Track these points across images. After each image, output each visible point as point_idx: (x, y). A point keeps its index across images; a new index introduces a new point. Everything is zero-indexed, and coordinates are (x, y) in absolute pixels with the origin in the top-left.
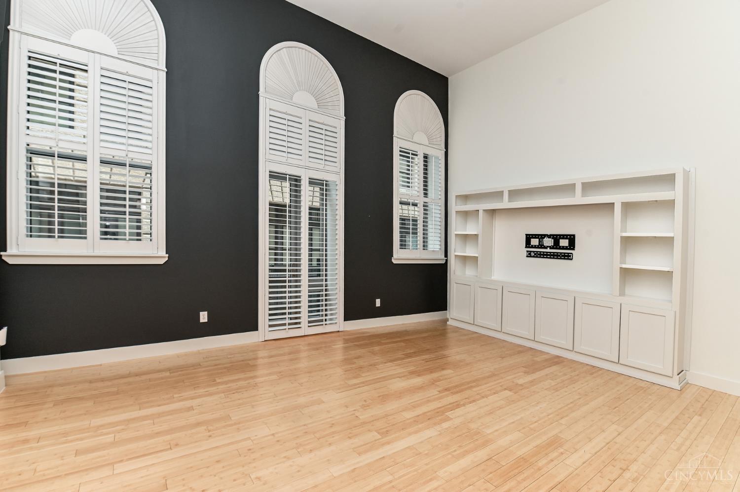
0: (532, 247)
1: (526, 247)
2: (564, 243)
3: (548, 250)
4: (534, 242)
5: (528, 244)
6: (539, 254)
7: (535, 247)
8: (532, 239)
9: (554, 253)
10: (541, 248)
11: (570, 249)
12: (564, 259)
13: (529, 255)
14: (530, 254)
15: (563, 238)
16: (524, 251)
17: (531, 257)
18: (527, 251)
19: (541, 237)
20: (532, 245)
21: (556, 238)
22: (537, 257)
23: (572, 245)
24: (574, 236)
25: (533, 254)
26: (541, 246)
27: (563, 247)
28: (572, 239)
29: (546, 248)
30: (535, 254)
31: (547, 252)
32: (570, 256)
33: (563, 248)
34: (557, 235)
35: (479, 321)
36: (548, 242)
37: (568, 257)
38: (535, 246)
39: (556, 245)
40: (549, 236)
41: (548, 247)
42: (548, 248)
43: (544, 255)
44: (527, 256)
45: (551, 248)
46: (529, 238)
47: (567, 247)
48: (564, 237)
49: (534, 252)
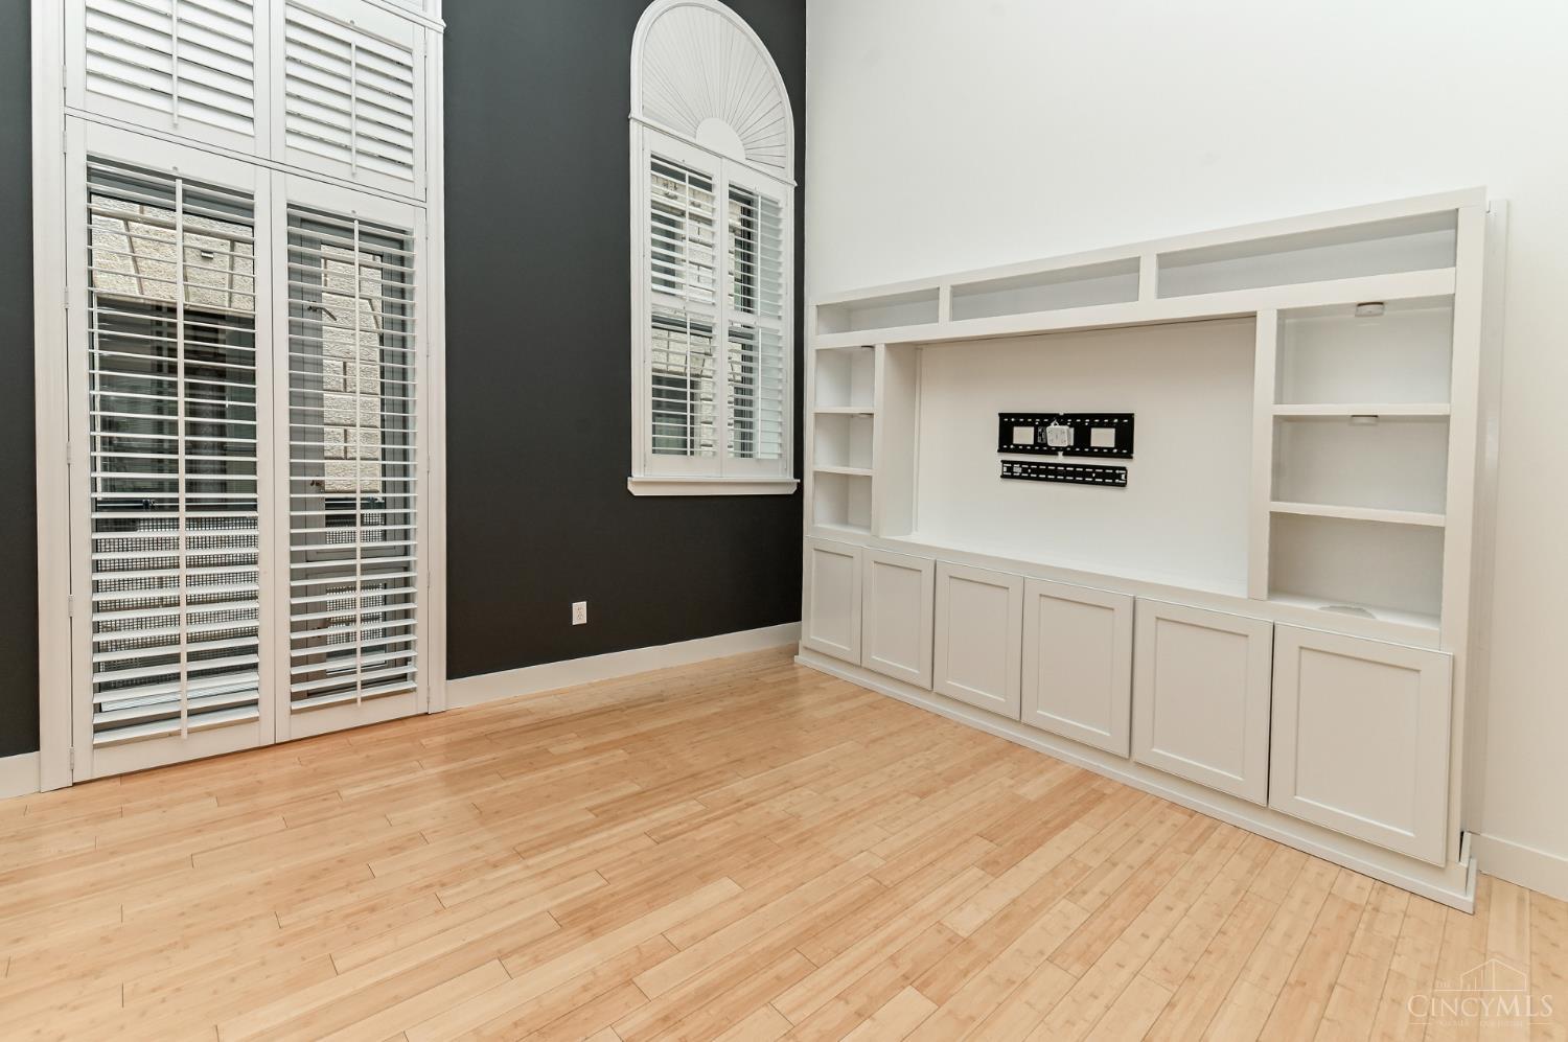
0: (1019, 449)
1: (1001, 450)
2: (1103, 437)
3: (1060, 459)
4: (1023, 435)
5: (1005, 441)
6: (1033, 471)
7: (1024, 449)
8: (1016, 429)
9: (1075, 466)
10: (1041, 452)
11: (1119, 455)
12: (1103, 484)
13: (1009, 474)
14: (1010, 469)
15: (1101, 425)
16: (995, 460)
17: (1013, 477)
18: (1004, 462)
19: (1040, 421)
20: (1017, 446)
21: (1081, 424)
22: (1029, 478)
23: (1125, 444)
24: (1130, 417)
25: (1017, 470)
26: (1040, 447)
27: (1100, 449)
28: (1124, 427)
29: (1053, 451)
30: (1024, 471)
31: (1056, 465)
32: (1119, 476)
33: (1101, 452)
34: (1083, 416)
35: (876, 659)
36: (1059, 435)
37: (1113, 478)
38: (1025, 446)
39: (1082, 445)
40: (1062, 419)
41: (1058, 449)
42: (1060, 453)
43: (1047, 472)
44: (1003, 476)
45: (1067, 452)
46: (1008, 423)
47: (1110, 449)
48: (1103, 420)
49: (1021, 463)
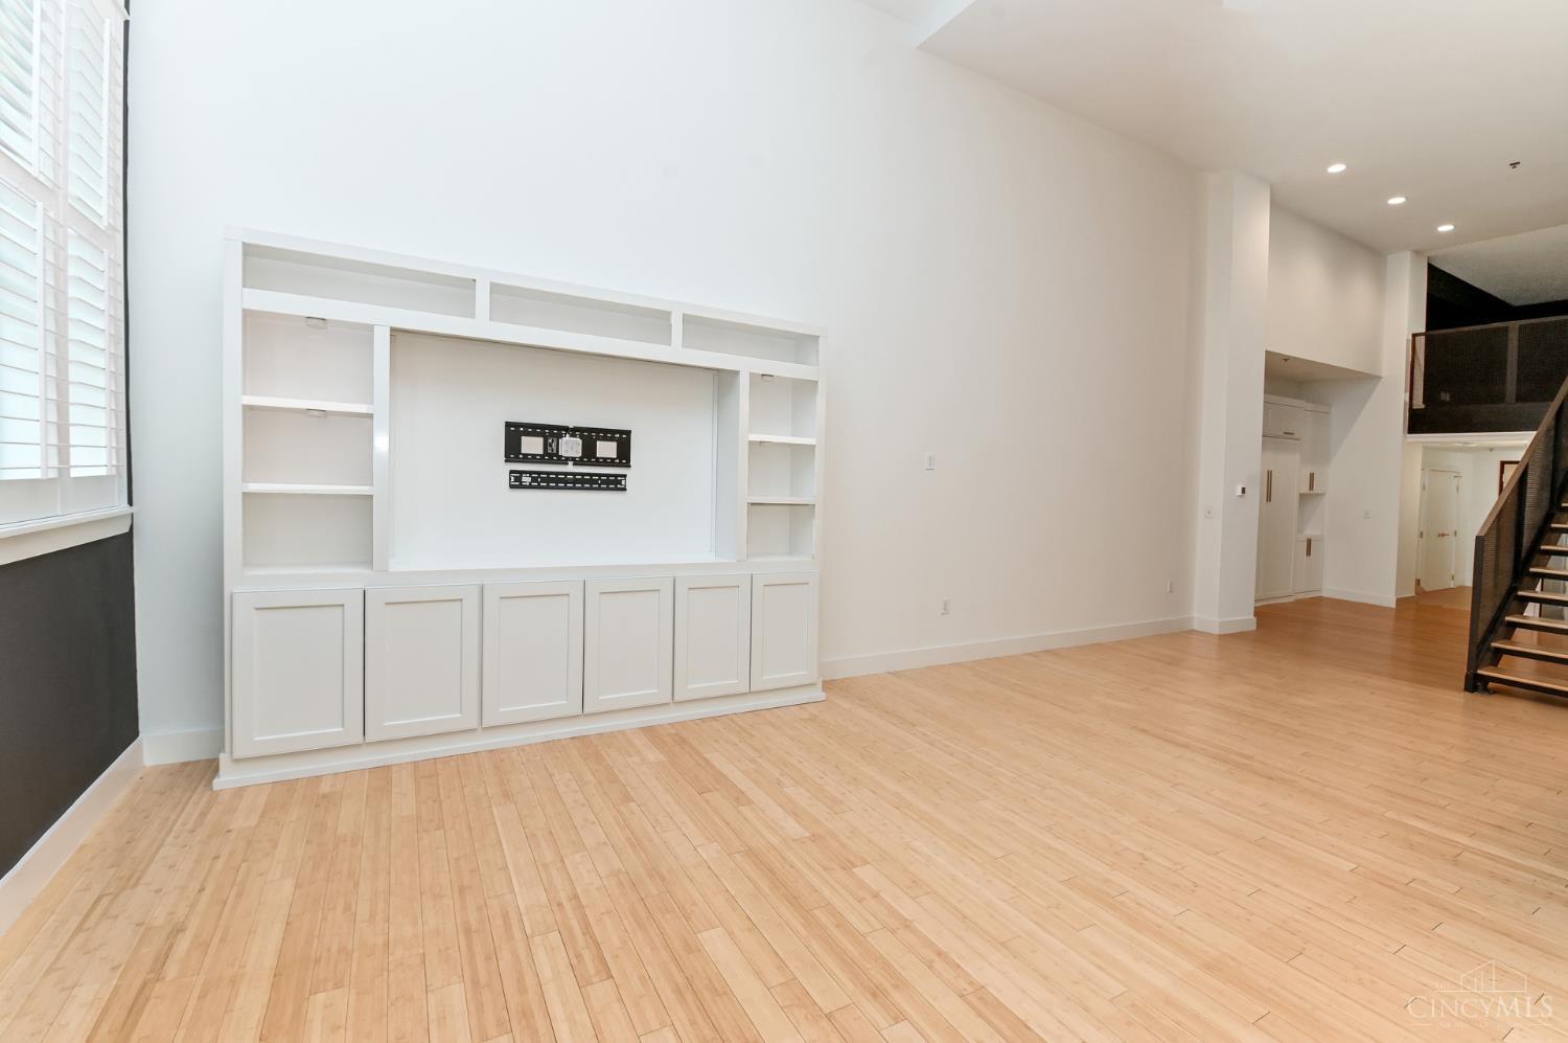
0: (527, 458)
1: (506, 459)
2: (606, 449)
3: (570, 468)
4: (532, 445)
5: (513, 451)
6: (543, 480)
7: (532, 459)
8: (523, 438)
9: (583, 475)
11: (620, 465)
12: (608, 489)
13: (517, 482)
14: (518, 479)
15: (605, 439)
16: (505, 469)
17: (521, 486)
18: (512, 472)
19: (551, 433)
20: (526, 455)
21: (590, 437)
22: (539, 487)
23: (624, 457)
24: (628, 433)
25: (526, 479)
26: (551, 456)
27: (605, 459)
28: (623, 440)
29: (565, 461)
30: (534, 480)
31: (566, 474)
32: (620, 483)
33: (606, 462)
34: (591, 430)
36: (571, 446)
37: (615, 484)
38: (534, 456)
39: (589, 455)
40: (574, 431)
41: (567, 459)
42: (570, 463)
43: (557, 481)
44: (512, 487)
45: (577, 462)
46: (515, 433)
47: (613, 459)
48: (607, 434)
49: (530, 473)
